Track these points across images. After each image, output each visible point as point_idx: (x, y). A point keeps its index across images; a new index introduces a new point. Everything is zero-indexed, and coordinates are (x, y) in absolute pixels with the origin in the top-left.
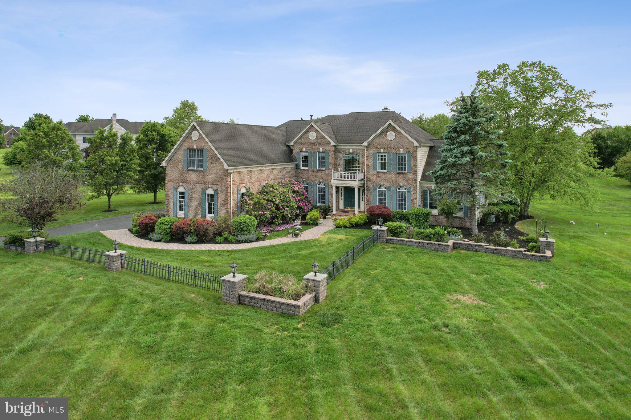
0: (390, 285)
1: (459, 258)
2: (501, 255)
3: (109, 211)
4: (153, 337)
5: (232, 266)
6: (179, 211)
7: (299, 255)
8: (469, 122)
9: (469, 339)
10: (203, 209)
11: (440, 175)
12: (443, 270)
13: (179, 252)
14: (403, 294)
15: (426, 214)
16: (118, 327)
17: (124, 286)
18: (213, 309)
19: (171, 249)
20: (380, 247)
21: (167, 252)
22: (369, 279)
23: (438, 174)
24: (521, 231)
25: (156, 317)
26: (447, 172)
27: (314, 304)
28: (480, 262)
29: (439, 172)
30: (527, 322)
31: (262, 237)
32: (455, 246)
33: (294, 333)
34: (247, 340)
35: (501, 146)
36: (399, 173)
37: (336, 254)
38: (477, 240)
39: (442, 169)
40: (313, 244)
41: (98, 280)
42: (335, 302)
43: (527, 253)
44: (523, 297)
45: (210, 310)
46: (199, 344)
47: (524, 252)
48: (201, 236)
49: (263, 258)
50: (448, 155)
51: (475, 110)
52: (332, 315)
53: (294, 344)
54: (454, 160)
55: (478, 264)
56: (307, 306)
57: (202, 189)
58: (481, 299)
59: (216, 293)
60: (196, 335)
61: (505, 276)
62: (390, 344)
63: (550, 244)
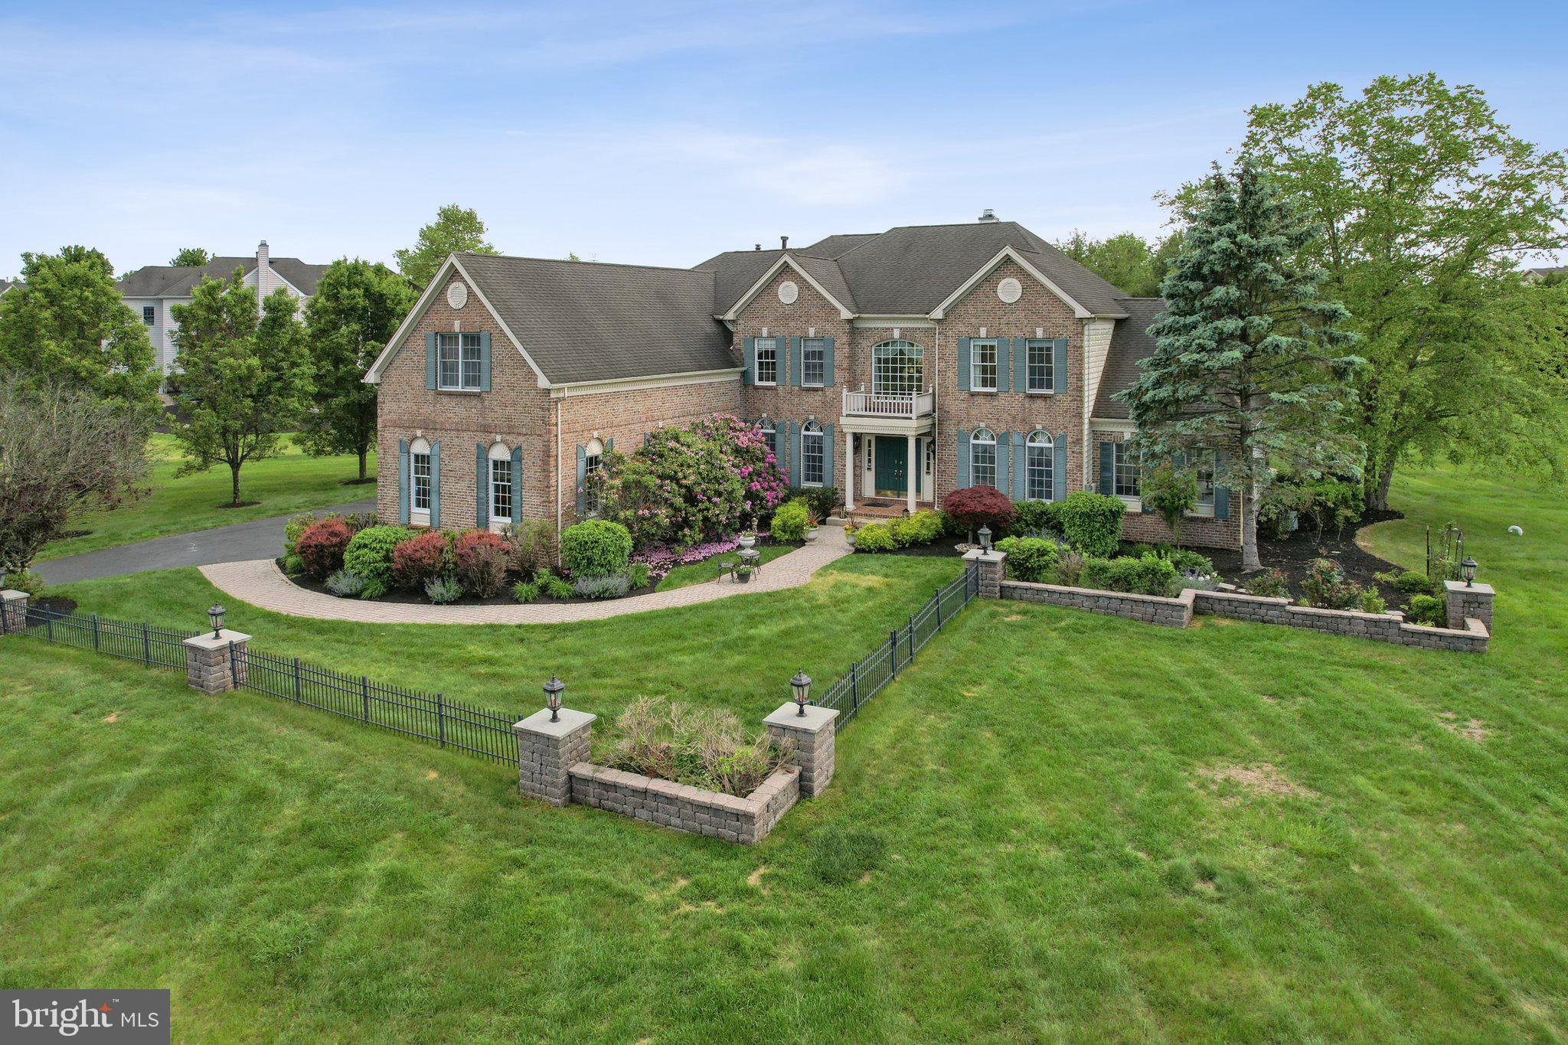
0: (1024, 734)
1: (1215, 643)
2: (1336, 632)
3: (235, 504)
4: (296, 923)
5: (549, 688)
6: (415, 509)
7: (752, 638)
8: (1240, 247)
9: (1283, 921)
10: (481, 503)
11: (1153, 401)
12: (1176, 685)
13: (407, 632)
14: (1064, 764)
15: (1111, 511)
16: (192, 886)
17: (234, 742)
18: (491, 823)
19: (383, 621)
20: (985, 611)
21: (372, 631)
22: (957, 716)
23: (1147, 398)
24: (1377, 556)
25: (316, 849)
26: (1175, 392)
27: (797, 802)
28: (1278, 656)
29: (1151, 393)
30: (1456, 861)
31: (646, 582)
32: (1201, 608)
33: (736, 906)
34: (588, 933)
35: (1331, 316)
36: (1032, 397)
37: (858, 636)
38: (1262, 590)
39: (1158, 384)
40: (791, 603)
41: (159, 723)
42: (859, 796)
43: (1411, 626)
44: (1428, 773)
45: (480, 825)
46: (436, 949)
47: (1402, 625)
48: (473, 584)
49: (645, 649)
50: (1177, 344)
51: (1255, 213)
52: (853, 840)
53: (735, 947)
54: (1196, 356)
55: (1274, 664)
56: (775, 813)
57: (478, 445)
58: (1300, 777)
59: (502, 769)
60: (430, 917)
61: (1358, 699)
62: (1037, 945)
63: (1480, 599)
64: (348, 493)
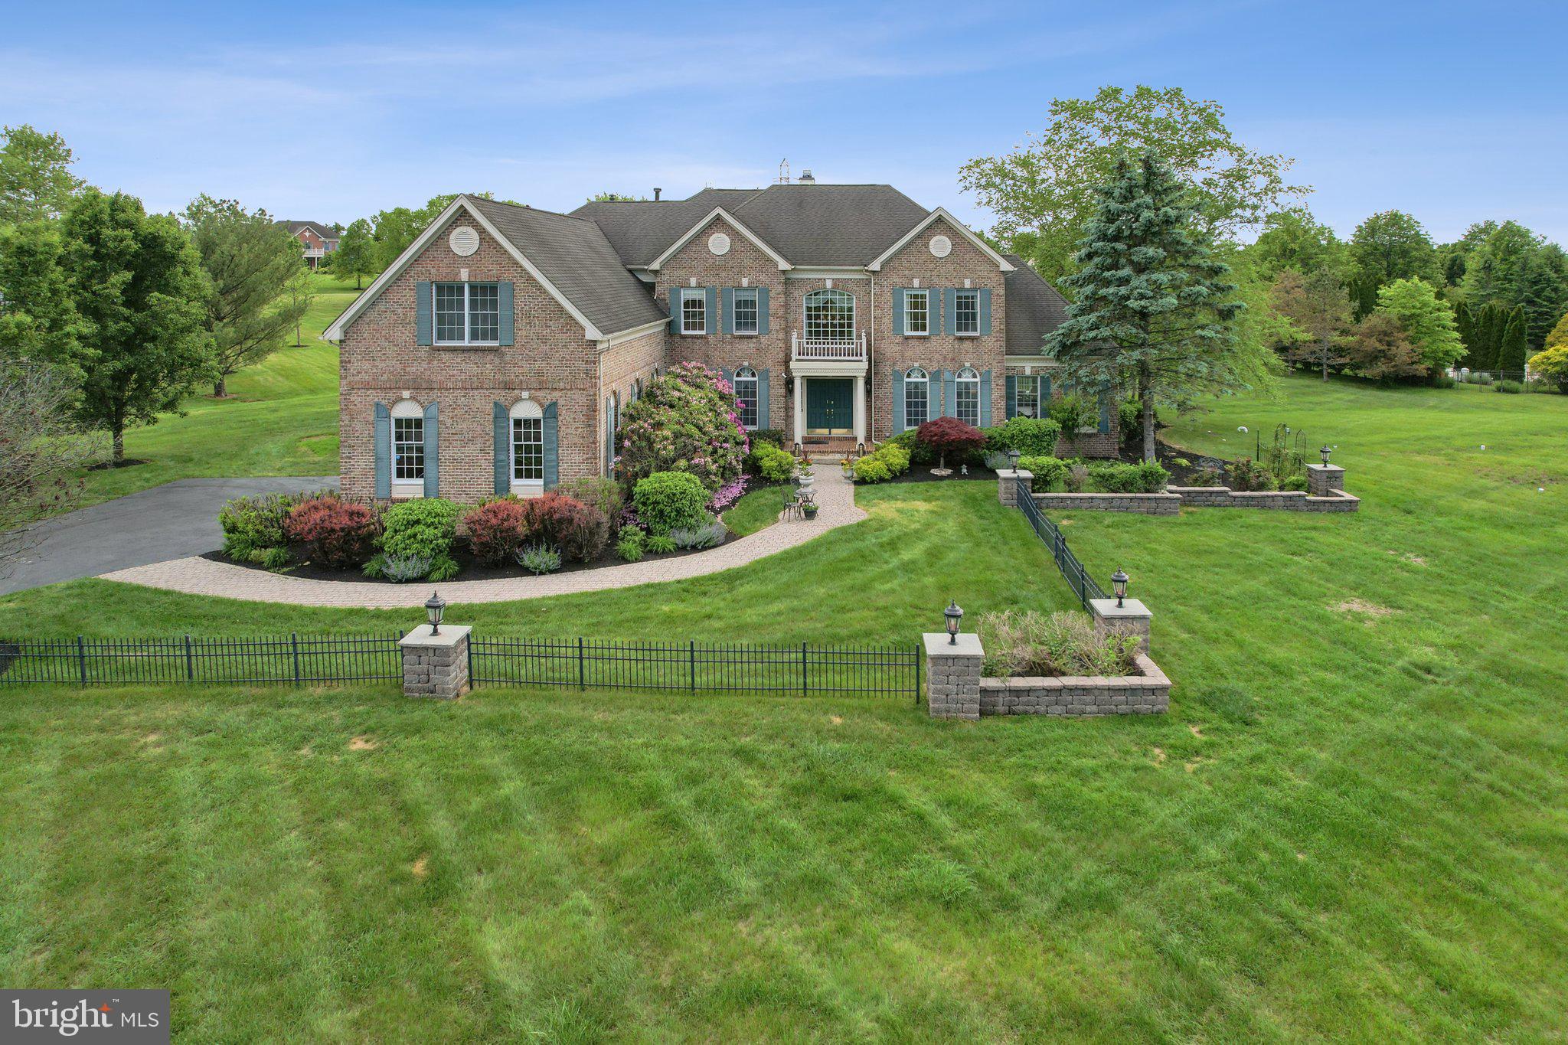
6: (397, 480)
13: (567, 604)
36: (961, 339)
43: (1313, 498)
57: (496, 404)
58: (1380, 603)
63: (1337, 474)
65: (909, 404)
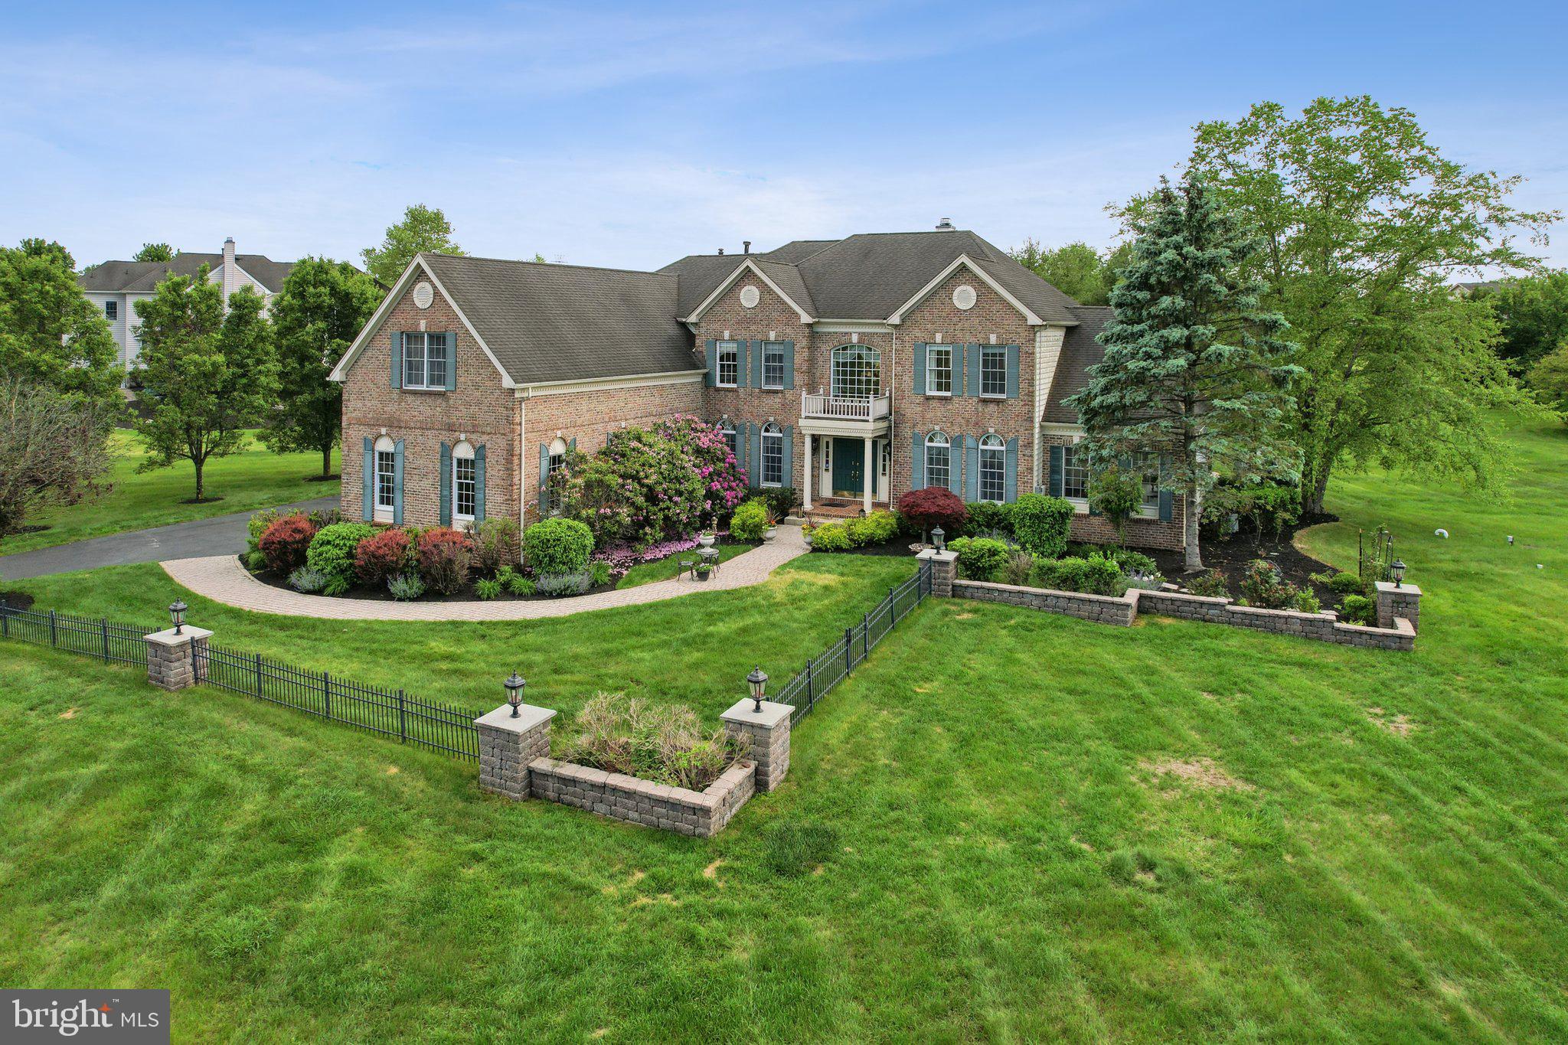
0: (974, 730)
1: (1158, 641)
2: (1275, 631)
3: (197, 501)
4: (256, 918)
5: (510, 684)
6: (378, 506)
7: (711, 635)
8: (1185, 258)
9: (1219, 909)
10: (445, 501)
11: (1101, 407)
12: (1121, 682)
13: (368, 629)
14: (1011, 758)
15: (1059, 512)
16: (149, 883)
17: (194, 737)
18: (450, 818)
19: (346, 617)
20: (938, 610)
21: (334, 628)
22: (909, 712)
23: (1095, 403)
24: (1314, 557)
25: (276, 844)
26: (1122, 398)
27: (753, 796)
28: (1218, 654)
29: (1099, 399)
30: (1381, 850)
31: (606, 579)
32: (1146, 606)
33: (692, 898)
34: (545, 927)
35: (1271, 327)
36: (985, 401)
37: (814, 634)
38: (1204, 590)
39: (1106, 390)
40: (749, 600)
41: (118, 719)
42: (814, 790)
43: (1344, 625)
44: (1357, 766)
45: (440, 819)
46: (396, 942)
47: (1337, 625)
48: (435, 580)
49: (606, 646)
50: (1125, 352)
51: (1200, 226)
52: (807, 833)
53: (691, 939)
54: (1143, 364)
55: (1214, 661)
56: (731, 806)
57: (442, 444)
58: (1237, 771)
59: (462, 763)
60: (390, 911)
61: (1293, 696)
62: (984, 935)
63: (1408, 599)
64: (313, 491)
65: (931, 471)
